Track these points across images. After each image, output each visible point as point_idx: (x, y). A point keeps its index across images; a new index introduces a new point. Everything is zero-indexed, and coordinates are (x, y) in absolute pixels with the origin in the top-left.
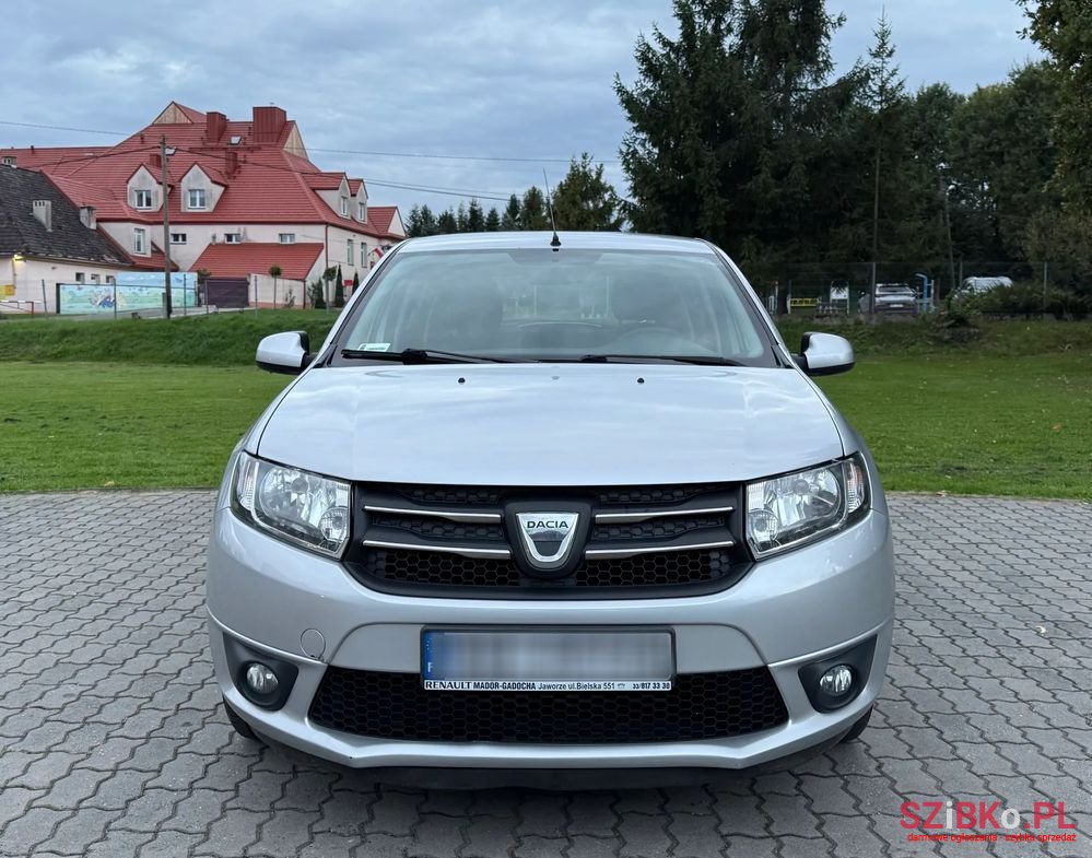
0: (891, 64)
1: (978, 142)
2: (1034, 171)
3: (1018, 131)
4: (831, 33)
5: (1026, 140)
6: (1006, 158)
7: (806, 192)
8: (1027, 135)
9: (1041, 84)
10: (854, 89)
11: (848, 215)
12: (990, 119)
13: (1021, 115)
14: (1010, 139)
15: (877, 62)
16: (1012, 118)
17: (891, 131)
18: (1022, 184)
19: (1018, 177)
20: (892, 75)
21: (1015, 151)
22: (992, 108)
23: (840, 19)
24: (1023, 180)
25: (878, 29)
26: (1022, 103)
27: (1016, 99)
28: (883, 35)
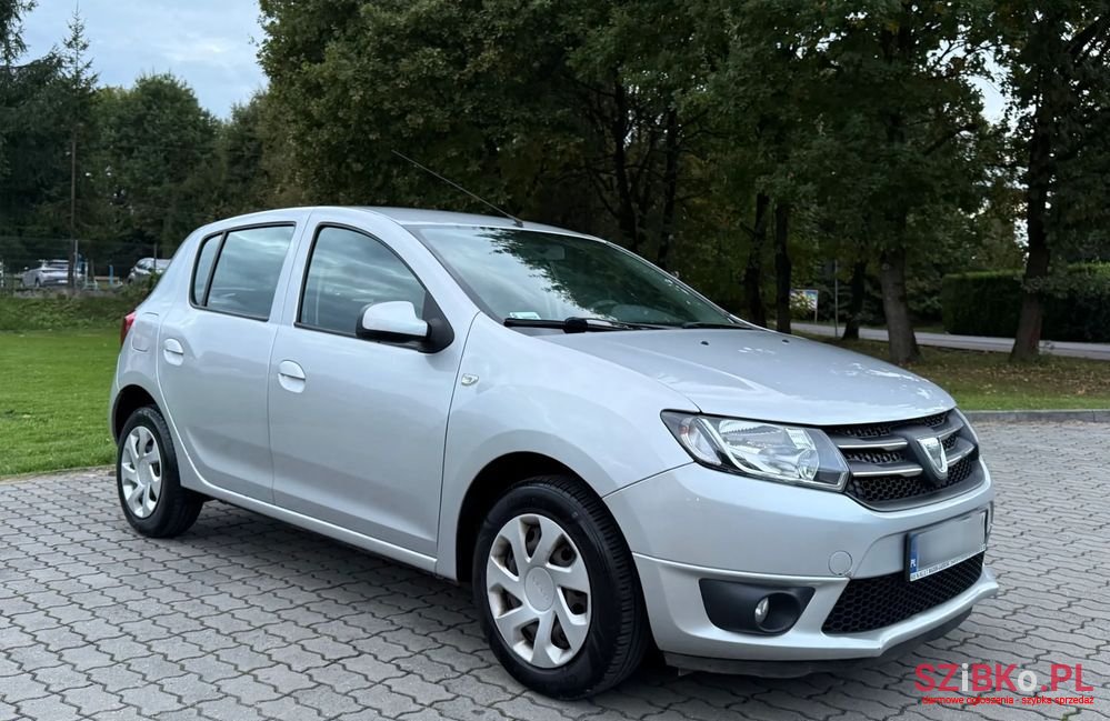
0: (85, 57)
1: (110, 136)
2: (161, 168)
3: (146, 131)
4: (21, 15)
5: (154, 140)
6: (135, 153)
7: (7, 165)
8: (155, 136)
9: (165, 95)
10: (47, 72)
11: (47, 192)
12: (119, 117)
13: (149, 118)
14: (139, 138)
15: (71, 52)
16: (139, 121)
17: (87, 118)
18: (151, 178)
19: (147, 172)
20: (88, 66)
21: (144, 148)
22: (122, 107)
23: (32, 4)
24: (152, 175)
25: (72, 22)
26: (149, 108)
27: (144, 103)
28: (77, 30)
